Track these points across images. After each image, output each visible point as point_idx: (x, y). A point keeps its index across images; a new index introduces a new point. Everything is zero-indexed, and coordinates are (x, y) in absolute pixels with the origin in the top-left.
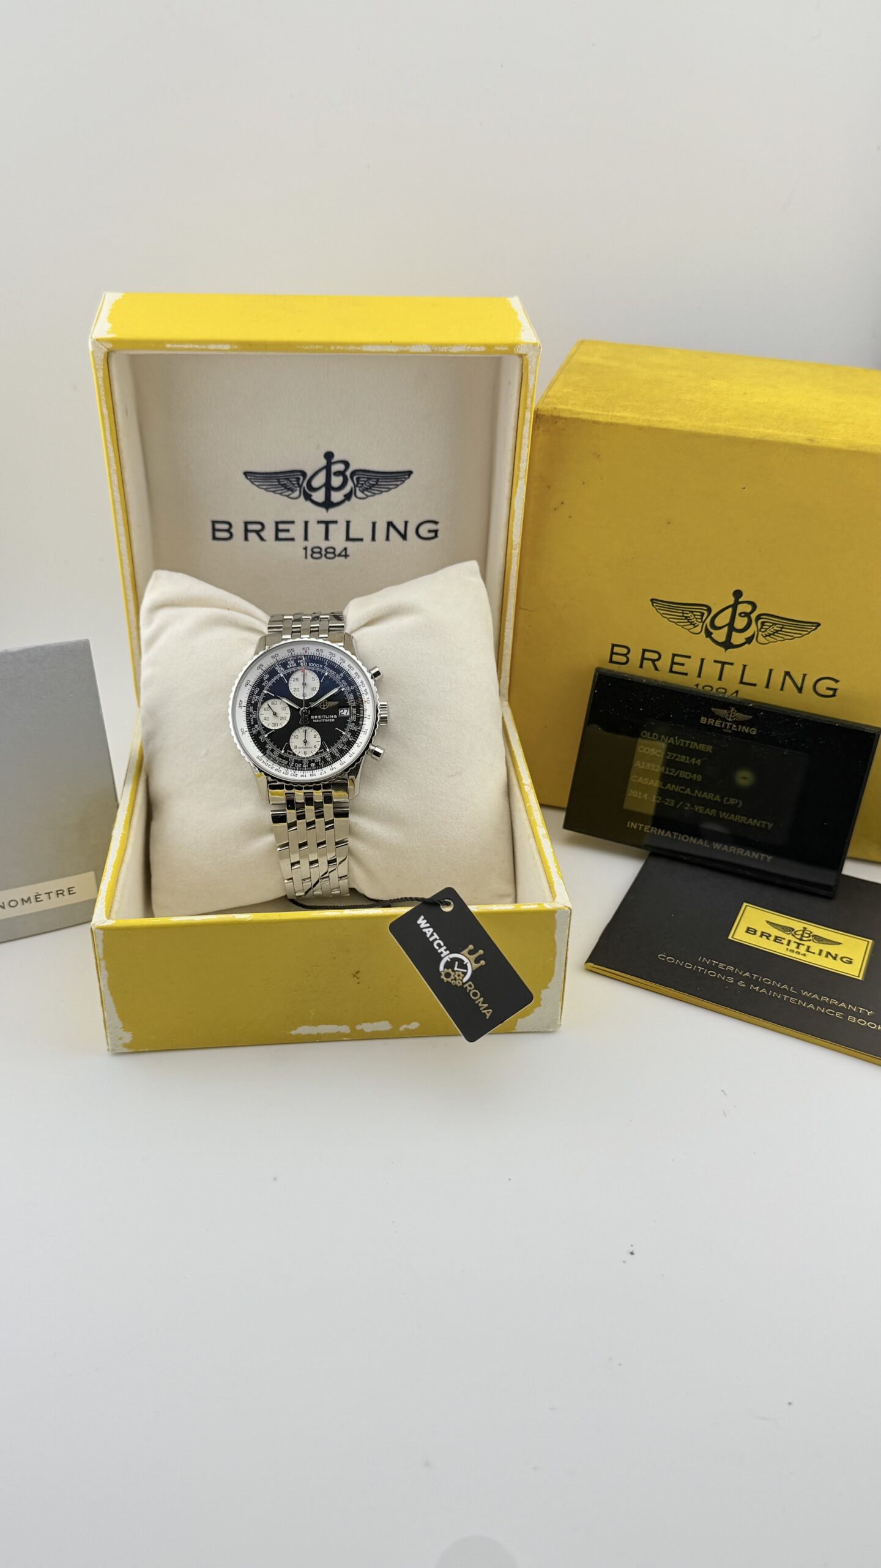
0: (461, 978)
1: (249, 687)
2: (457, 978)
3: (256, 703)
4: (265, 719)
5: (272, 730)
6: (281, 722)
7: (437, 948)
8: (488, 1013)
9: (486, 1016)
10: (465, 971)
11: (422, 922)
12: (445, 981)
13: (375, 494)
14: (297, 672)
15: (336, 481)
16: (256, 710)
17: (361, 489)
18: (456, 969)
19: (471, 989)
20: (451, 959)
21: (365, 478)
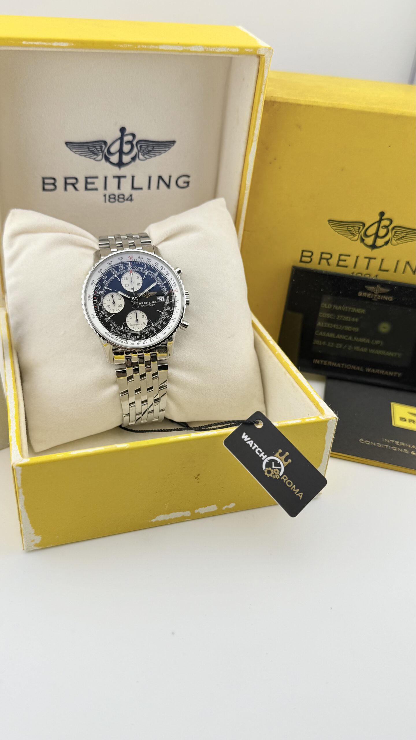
0: (278, 474)
1: (94, 286)
2: (276, 473)
3: (100, 296)
4: (108, 307)
5: (113, 314)
6: (119, 308)
7: (258, 454)
8: (301, 495)
9: (300, 497)
10: (280, 468)
11: (245, 437)
12: (268, 476)
13: (151, 157)
14: (126, 274)
15: (126, 148)
16: (101, 301)
17: (142, 154)
18: (273, 467)
19: (286, 480)
20: (269, 461)
21: (145, 146)
